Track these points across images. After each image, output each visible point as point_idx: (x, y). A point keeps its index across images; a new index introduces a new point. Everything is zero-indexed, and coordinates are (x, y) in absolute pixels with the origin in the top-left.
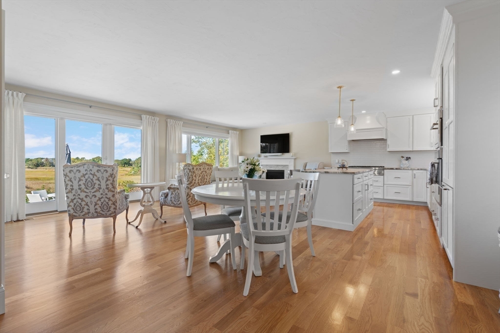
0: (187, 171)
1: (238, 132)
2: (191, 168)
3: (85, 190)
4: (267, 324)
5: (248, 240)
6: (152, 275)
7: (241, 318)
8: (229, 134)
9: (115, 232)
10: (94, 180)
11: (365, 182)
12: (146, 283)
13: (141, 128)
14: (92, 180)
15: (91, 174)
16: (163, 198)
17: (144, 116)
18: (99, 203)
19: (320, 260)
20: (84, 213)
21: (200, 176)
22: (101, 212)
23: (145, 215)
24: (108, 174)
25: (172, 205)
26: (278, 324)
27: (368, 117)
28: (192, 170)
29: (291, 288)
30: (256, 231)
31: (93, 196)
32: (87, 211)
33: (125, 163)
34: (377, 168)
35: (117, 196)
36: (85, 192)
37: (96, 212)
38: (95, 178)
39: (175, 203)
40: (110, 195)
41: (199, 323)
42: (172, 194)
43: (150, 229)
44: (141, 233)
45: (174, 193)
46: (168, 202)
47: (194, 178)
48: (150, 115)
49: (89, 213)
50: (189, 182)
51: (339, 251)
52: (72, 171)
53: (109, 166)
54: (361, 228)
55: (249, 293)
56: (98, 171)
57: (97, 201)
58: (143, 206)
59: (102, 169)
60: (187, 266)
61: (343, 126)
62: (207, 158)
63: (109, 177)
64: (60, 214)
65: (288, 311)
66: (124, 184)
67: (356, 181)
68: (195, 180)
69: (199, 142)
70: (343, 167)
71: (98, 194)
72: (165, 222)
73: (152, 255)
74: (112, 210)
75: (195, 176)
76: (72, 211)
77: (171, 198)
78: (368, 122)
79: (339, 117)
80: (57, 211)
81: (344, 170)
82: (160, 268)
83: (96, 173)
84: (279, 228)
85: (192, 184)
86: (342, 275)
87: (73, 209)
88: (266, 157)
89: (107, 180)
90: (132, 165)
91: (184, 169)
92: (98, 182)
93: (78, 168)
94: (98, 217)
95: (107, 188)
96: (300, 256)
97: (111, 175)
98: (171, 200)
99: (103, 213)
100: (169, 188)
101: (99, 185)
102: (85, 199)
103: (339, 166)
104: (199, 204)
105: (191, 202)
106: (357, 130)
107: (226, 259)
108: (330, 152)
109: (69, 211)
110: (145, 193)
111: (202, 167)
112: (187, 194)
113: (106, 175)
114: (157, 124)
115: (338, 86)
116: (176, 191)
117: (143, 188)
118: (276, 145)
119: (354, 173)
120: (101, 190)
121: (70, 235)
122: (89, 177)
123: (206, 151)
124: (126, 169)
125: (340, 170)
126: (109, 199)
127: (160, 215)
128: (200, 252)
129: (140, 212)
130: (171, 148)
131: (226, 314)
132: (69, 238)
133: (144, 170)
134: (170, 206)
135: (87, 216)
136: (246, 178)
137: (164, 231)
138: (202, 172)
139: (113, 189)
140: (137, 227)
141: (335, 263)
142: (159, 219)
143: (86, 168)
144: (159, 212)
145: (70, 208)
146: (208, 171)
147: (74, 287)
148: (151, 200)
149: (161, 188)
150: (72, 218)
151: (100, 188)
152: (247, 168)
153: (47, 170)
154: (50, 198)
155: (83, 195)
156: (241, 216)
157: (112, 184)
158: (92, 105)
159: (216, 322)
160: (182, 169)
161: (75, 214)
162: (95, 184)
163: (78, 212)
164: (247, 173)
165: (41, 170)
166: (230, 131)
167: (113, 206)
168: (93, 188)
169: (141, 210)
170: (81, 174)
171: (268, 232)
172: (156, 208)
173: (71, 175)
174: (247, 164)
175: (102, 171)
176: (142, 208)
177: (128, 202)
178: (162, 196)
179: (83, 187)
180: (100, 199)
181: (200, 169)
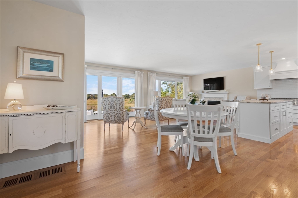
0: (158, 101)
1: (189, 78)
2: (160, 99)
3: (111, 109)
4: (200, 185)
5: (190, 138)
6: (141, 152)
7: (185, 179)
8: (183, 79)
9: (123, 131)
10: (114, 105)
11: (284, 110)
12: (138, 156)
13: (135, 78)
14: (113, 104)
15: (113, 102)
16: (146, 115)
17: (136, 72)
18: (116, 116)
19: (240, 158)
20: (110, 121)
21: (165, 104)
22: (117, 120)
23: (137, 124)
24: (120, 102)
25: (151, 119)
26: (206, 187)
27: (288, 62)
28: (161, 100)
29: (217, 170)
30: (194, 134)
31: (114, 112)
32: (111, 120)
33: (127, 97)
34: (296, 100)
35: (124, 113)
36: (111, 110)
37: (115, 120)
38: (115, 104)
39: (152, 118)
40: (121, 112)
41: (163, 177)
42: (150, 113)
43: (139, 131)
44: (135, 133)
45: (151, 112)
46: (148, 117)
47: (162, 105)
48: (139, 71)
49: (112, 120)
50: (159, 107)
51: (256, 154)
52: (105, 100)
53: (121, 98)
54: (279, 142)
55: (191, 168)
56: (116, 100)
57: (116, 115)
58: (136, 119)
59: (118, 99)
60: (158, 151)
61: (262, 71)
62: (171, 93)
63: (121, 103)
64: (100, 121)
65: (213, 181)
66: (127, 108)
67: (272, 108)
68: (163, 106)
69: (166, 84)
70: (264, 99)
71: (116, 112)
72: (147, 128)
73: (140, 143)
74: (122, 119)
75: (163, 104)
76: (105, 119)
77: (150, 115)
78: (288, 66)
79: (259, 65)
80: (98, 119)
81: (265, 101)
82: (144, 150)
83: (115, 101)
84: (208, 133)
85: (161, 108)
86: (255, 169)
87: (106, 118)
88: (207, 92)
89: (120, 105)
90: (130, 98)
91: (157, 100)
92: (116, 106)
93: (108, 99)
94: (116, 123)
95: (120, 109)
96: (226, 154)
97: (122, 102)
98: (150, 117)
99: (118, 121)
100: (149, 110)
101: (116, 107)
102: (110, 114)
103: (260, 99)
104: (165, 120)
105: (161, 118)
106: (275, 72)
107: (179, 150)
108: (255, 88)
109: (104, 119)
110: (137, 112)
111: (166, 99)
112: (158, 113)
113: (119, 102)
114: (143, 75)
115: (257, 44)
116: (152, 112)
117: (136, 110)
118: (215, 85)
119: (270, 103)
120: (117, 110)
121: (104, 131)
122: (112, 103)
123: (170, 89)
124: (127, 100)
125: (262, 101)
126: (121, 114)
127: (144, 124)
128: (165, 145)
129: (135, 122)
130: (150, 88)
131: (177, 176)
132: (104, 132)
133: (136, 100)
134: (149, 120)
135: (111, 122)
136: (190, 104)
137: (146, 133)
138: (167, 101)
139: (122, 109)
140: (133, 129)
141: (251, 161)
142: (144, 126)
143: (111, 99)
144: (144, 123)
145: (104, 118)
146: (170, 101)
147: (107, 153)
148: (140, 116)
149: (145, 110)
150: (105, 122)
151: (117, 109)
152: (191, 99)
153: (92, 100)
154: (95, 114)
155: (110, 112)
156: (188, 126)
157: (122, 107)
158: (113, 68)
159: (171, 179)
160: (156, 99)
161: (106, 121)
162: (115, 106)
163: (108, 120)
164: (191, 102)
165: (90, 100)
166: (184, 77)
167: (122, 118)
168: (114, 109)
169: (135, 121)
170: (109, 102)
171: (201, 135)
172: (143, 120)
173: (105, 102)
174: (191, 97)
175: (118, 100)
176: (136, 120)
177: (129, 116)
178: (145, 114)
179: (110, 108)
180: (117, 114)
181: (165, 99)
